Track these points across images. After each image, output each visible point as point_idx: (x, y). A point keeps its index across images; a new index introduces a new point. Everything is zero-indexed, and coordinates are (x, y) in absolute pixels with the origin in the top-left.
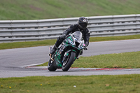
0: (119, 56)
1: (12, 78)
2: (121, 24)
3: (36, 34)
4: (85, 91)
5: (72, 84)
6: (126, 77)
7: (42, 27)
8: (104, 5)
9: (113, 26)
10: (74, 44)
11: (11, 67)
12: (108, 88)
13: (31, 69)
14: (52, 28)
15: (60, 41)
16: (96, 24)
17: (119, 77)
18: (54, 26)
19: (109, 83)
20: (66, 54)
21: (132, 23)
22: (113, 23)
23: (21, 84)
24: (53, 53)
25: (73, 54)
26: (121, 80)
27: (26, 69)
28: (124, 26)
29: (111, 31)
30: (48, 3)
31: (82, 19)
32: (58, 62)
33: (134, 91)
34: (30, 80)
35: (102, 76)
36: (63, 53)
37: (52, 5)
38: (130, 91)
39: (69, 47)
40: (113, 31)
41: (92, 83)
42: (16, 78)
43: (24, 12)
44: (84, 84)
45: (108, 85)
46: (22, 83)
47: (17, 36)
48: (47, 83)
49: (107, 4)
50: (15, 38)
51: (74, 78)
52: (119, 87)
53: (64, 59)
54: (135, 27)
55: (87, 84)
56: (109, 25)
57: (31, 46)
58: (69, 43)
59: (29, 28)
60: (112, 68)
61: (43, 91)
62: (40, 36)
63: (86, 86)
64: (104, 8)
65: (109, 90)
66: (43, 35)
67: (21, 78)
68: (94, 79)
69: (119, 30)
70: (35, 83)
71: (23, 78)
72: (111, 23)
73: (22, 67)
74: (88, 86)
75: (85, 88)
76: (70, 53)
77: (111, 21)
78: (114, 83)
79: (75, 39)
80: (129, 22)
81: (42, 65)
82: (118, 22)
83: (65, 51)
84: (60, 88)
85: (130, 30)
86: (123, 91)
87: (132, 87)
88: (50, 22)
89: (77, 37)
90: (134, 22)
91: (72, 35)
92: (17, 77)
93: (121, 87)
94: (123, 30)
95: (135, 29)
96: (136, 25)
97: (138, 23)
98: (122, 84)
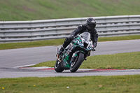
0: (112, 57)
1: (5, 79)
2: (113, 25)
3: (29, 35)
4: (78, 91)
5: (65, 85)
6: (119, 78)
7: (35, 28)
8: (97, 6)
9: (105, 27)
10: (83, 45)
11: (4, 68)
12: (101, 89)
13: (24, 70)
14: (45, 29)
15: (68, 42)
17: (112, 78)
18: (47, 27)
19: (102, 84)
20: (74, 55)
21: (125, 24)
22: (105, 24)
23: (14, 85)
24: (61, 54)
25: (82, 55)
26: (114, 81)
27: (19, 70)
28: (117, 26)
29: (104, 32)
30: (41, 4)
31: (91, 20)
32: (65, 63)
33: (127, 91)
34: (22, 81)
35: (95, 77)
36: (71, 54)
38: (123, 92)
39: (77, 48)
40: (106, 32)
41: (85, 84)
42: (9, 79)
43: (17, 13)
44: (77, 85)
45: (101, 86)
46: (15, 83)
47: (10, 37)
48: (40, 83)
49: (100, 5)
50: (8, 39)
51: (67, 79)
52: (112, 88)
53: (72, 60)
54: (127, 28)
55: (80, 85)
56: (102, 25)
57: (23, 47)
58: (77, 44)
60: (105, 68)
61: (36, 91)
62: (33, 37)
63: (79, 87)
64: (97, 9)
65: (102, 91)
66: (36, 36)
67: (14, 79)
68: (87, 80)
69: (112, 31)
70: (28, 84)
71: (16, 79)
72: (104, 24)
73: (15, 68)
74: (81, 87)
75: (78, 89)
76: (78, 54)
77: (104, 22)
78: (107, 84)
79: (83, 39)
80: (122, 23)
81: (35, 66)
82: (111, 23)
83: (73, 51)
84: (53, 88)
85: (122, 31)
86: (116, 92)
87: (125, 88)
88: (43, 23)
89: (85, 38)
90: (127, 23)
91: (80, 36)
92: (10, 77)
93: (114, 88)
94: (116, 31)
95: (127, 30)
96: (129, 26)
97: (131, 24)
98: (115, 85)
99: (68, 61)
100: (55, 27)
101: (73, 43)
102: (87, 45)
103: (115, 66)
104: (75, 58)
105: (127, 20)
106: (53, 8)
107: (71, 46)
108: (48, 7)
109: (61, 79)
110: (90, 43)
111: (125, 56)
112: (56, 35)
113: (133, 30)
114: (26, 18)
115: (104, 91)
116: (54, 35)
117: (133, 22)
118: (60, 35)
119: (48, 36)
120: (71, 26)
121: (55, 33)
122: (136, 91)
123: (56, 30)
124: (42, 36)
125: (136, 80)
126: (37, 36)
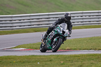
3: (11, 25)
4: (46, 66)
5: (36, 61)
6: (75, 56)
7: (15, 20)
8: (60, 4)
10: (61, 32)
13: (7, 51)
14: (22, 21)
15: (50, 30)
16: (54, 18)
17: (71, 56)
18: (24, 20)
20: (55, 39)
21: (80, 17)
25: (61, 40)
26: (72, 59)
27: (4, 50)
28: (74, 19)
30: (19, 3)
31: (68, 14)
32: (48, 46)
33: (81, 66)
34: (6, 59)
36: (53, 39)
37: (22, 4)
38: (78, 66)
39: (58, 35)
41: (51, 61)
45: (62, 62)
48: (18, 60)
49: (62, 4)
51: (38, 57)
52: (70, 64)
53: (53, 43)
54: (82, 20)
55: (47, 61)
57: (7, 34)
58: (57, 32)
59: (6, 21)
60: (65, 49)
61: (16, 66)
62: (14, 26)
66: (15, 26)
68: (52, 58)
70: (10, 61)
71: (1, 57)
74: (48, 63)
75: (46, 64)
76: (58, 39)
78: (67, 61)
79: (62, 28)
80: (78, 16)
83: (54, 37)
84: (28, 64)
85: (78, 22)
86: (73, 66)
87: (80, 63)
88: (21, 17)
89: (63, 27)
90: (81, 16)
91: (59, 26)
93: (72, 64)
94: (73, 22)
95: (82, 22)
96: (83, 19)
97: (84, 17)
98: (72, 62)
99: (51, 44)
100: (29, 19)
101: (55, 31)
102: (65, 32)
103: (73, 48)
104: (56, 42)
105: (81, 15)
106: (28, 6)
107: (53, 33)
108: (25, 5)
109: (34, 57)
110: (67, 31)
111: (80, 41)
112: (30, 25)
113: (86, 22)
114: (9, 13)
115: (65, 66)
116: (29, 25)
117: (85, 16)
118: (33, 25)
119: (24, 26)
120: (41, 19)
121: (29, 24)
122: (87, 66)
123: (31, 22)
124: (20, 26)
125: (88, 58)
126: (17, 26)
